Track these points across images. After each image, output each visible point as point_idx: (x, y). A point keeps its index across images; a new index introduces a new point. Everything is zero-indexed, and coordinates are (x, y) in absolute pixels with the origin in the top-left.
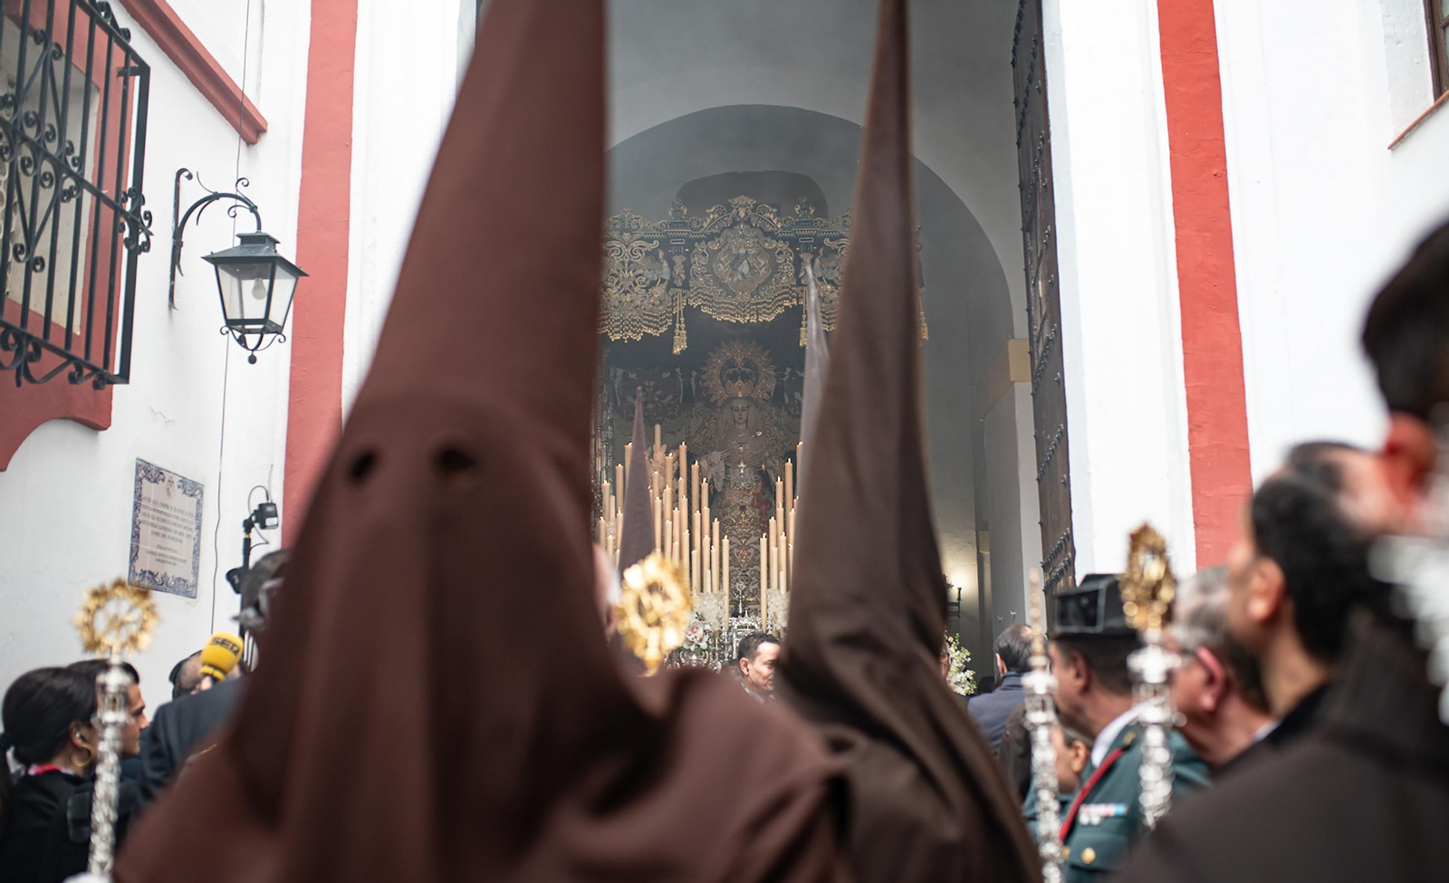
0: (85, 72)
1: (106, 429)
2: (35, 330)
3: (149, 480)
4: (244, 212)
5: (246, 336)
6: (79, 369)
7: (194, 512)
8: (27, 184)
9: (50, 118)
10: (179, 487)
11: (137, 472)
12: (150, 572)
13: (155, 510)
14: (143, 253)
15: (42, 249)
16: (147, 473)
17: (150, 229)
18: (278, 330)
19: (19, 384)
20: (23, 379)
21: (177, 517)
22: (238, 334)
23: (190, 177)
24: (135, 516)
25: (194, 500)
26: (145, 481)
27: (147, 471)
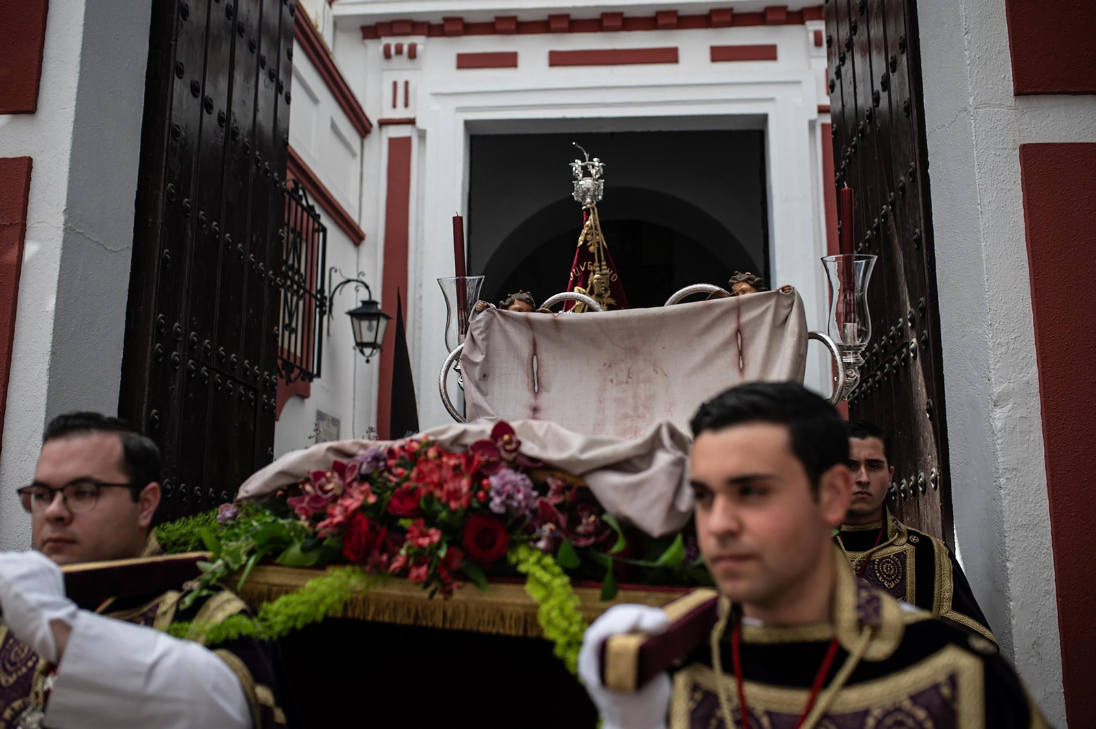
1: (307, 398)
2: (292, 360)
4: (362, 289)
5: (365, 349)
6: (304, 374)
8: (289, 295)
9: (296, 264)
10: (332, 421)
11: (317, 417)
15: (294, 324)
16: (321, 416)
18: (380, 347)
19: (287, 384)
20: (288, 382)
22: (360, 349)
23: (336, 271)
25: (337, 427)
26: (320, 420)
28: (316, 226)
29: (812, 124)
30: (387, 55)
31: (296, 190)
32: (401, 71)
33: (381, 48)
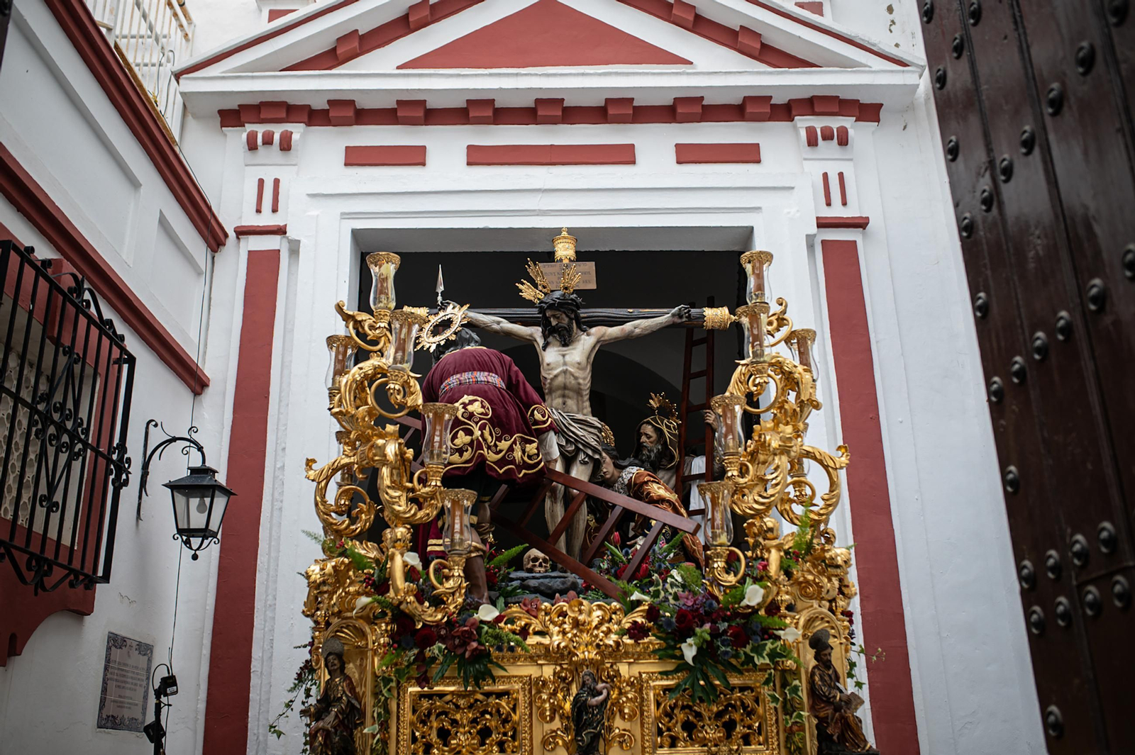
0: (93, 366)
1: (89, 615)
2: (49, 554)
3: (116, 647)
4: (194, 451)
5: (191, 539)
6: (76, 578)
7: (145, 667)
9: (70, 405)
10: (136, 650)
11: (108, 642)
12: (113, 716)
13: (119, 669)
14: (124, 488)
15: (58, 497)
16: (115, 642)
17: (129, 470)
18: (214, 535)
19: (36, 594)
20: (39, 590)
21: (134, 672)
22: (184, 538)
23: (156, 425)
24: (105, 675)
25: (146, 658)
26: (113, 648)
27: (115, 641)
28: (116, 353)
29: (810, 239)
30: (252, 146)
31: (79, 290)
32: (270, 166)
33: (244, 136)
